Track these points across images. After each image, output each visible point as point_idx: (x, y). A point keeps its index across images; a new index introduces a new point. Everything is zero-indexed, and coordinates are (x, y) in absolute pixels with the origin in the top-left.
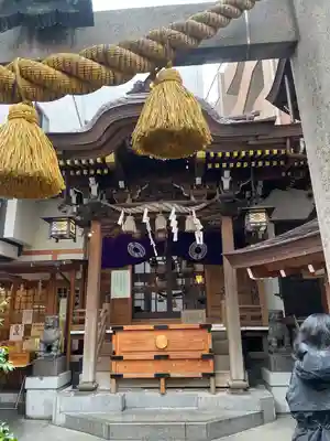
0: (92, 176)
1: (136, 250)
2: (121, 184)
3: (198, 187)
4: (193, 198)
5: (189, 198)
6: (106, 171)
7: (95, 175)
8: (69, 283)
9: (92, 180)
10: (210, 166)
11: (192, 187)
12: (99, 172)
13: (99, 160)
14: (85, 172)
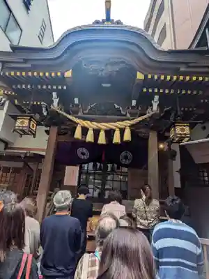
0: (54, 90)
1: (83, 154)
2: (76, 100)
3: (133, 107)
4: (128, 115)
5: (125, 115)
6: (65, 88)
7: (57, 90)
8: (32, 170)
9: (54, 94)
10: (145, 90)
11: (128, 108)
12: (60, 87)
13: (59, 74)
14: (49, 87)
